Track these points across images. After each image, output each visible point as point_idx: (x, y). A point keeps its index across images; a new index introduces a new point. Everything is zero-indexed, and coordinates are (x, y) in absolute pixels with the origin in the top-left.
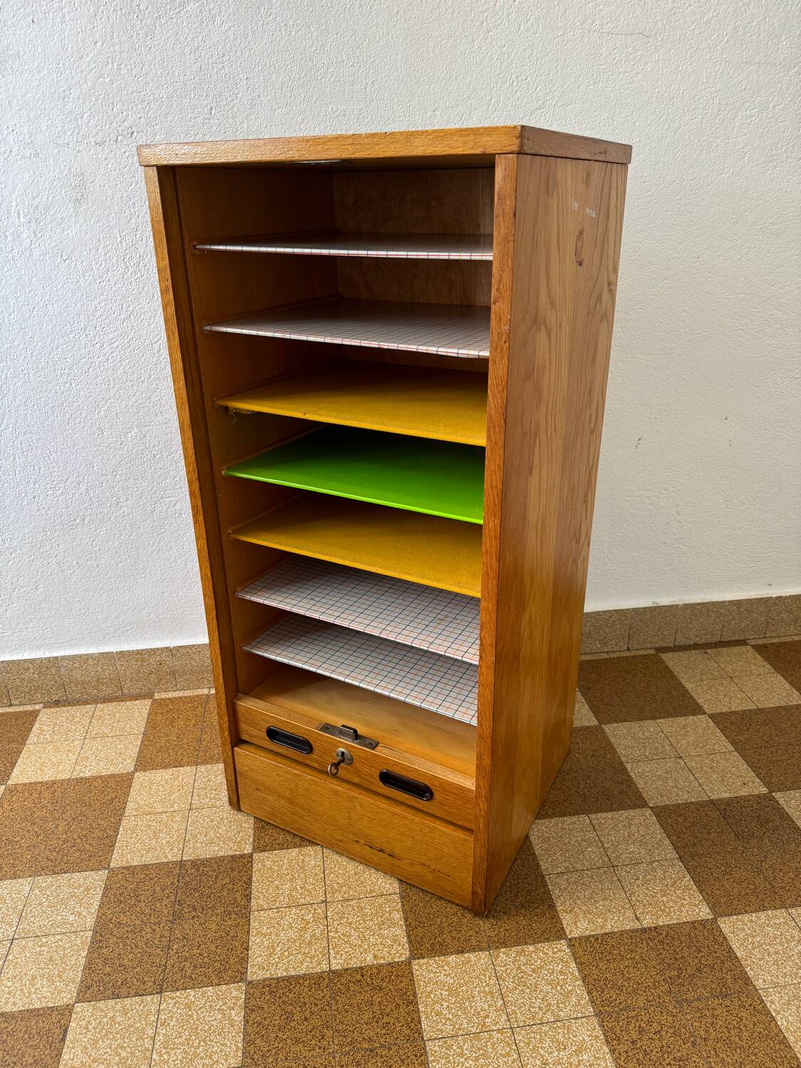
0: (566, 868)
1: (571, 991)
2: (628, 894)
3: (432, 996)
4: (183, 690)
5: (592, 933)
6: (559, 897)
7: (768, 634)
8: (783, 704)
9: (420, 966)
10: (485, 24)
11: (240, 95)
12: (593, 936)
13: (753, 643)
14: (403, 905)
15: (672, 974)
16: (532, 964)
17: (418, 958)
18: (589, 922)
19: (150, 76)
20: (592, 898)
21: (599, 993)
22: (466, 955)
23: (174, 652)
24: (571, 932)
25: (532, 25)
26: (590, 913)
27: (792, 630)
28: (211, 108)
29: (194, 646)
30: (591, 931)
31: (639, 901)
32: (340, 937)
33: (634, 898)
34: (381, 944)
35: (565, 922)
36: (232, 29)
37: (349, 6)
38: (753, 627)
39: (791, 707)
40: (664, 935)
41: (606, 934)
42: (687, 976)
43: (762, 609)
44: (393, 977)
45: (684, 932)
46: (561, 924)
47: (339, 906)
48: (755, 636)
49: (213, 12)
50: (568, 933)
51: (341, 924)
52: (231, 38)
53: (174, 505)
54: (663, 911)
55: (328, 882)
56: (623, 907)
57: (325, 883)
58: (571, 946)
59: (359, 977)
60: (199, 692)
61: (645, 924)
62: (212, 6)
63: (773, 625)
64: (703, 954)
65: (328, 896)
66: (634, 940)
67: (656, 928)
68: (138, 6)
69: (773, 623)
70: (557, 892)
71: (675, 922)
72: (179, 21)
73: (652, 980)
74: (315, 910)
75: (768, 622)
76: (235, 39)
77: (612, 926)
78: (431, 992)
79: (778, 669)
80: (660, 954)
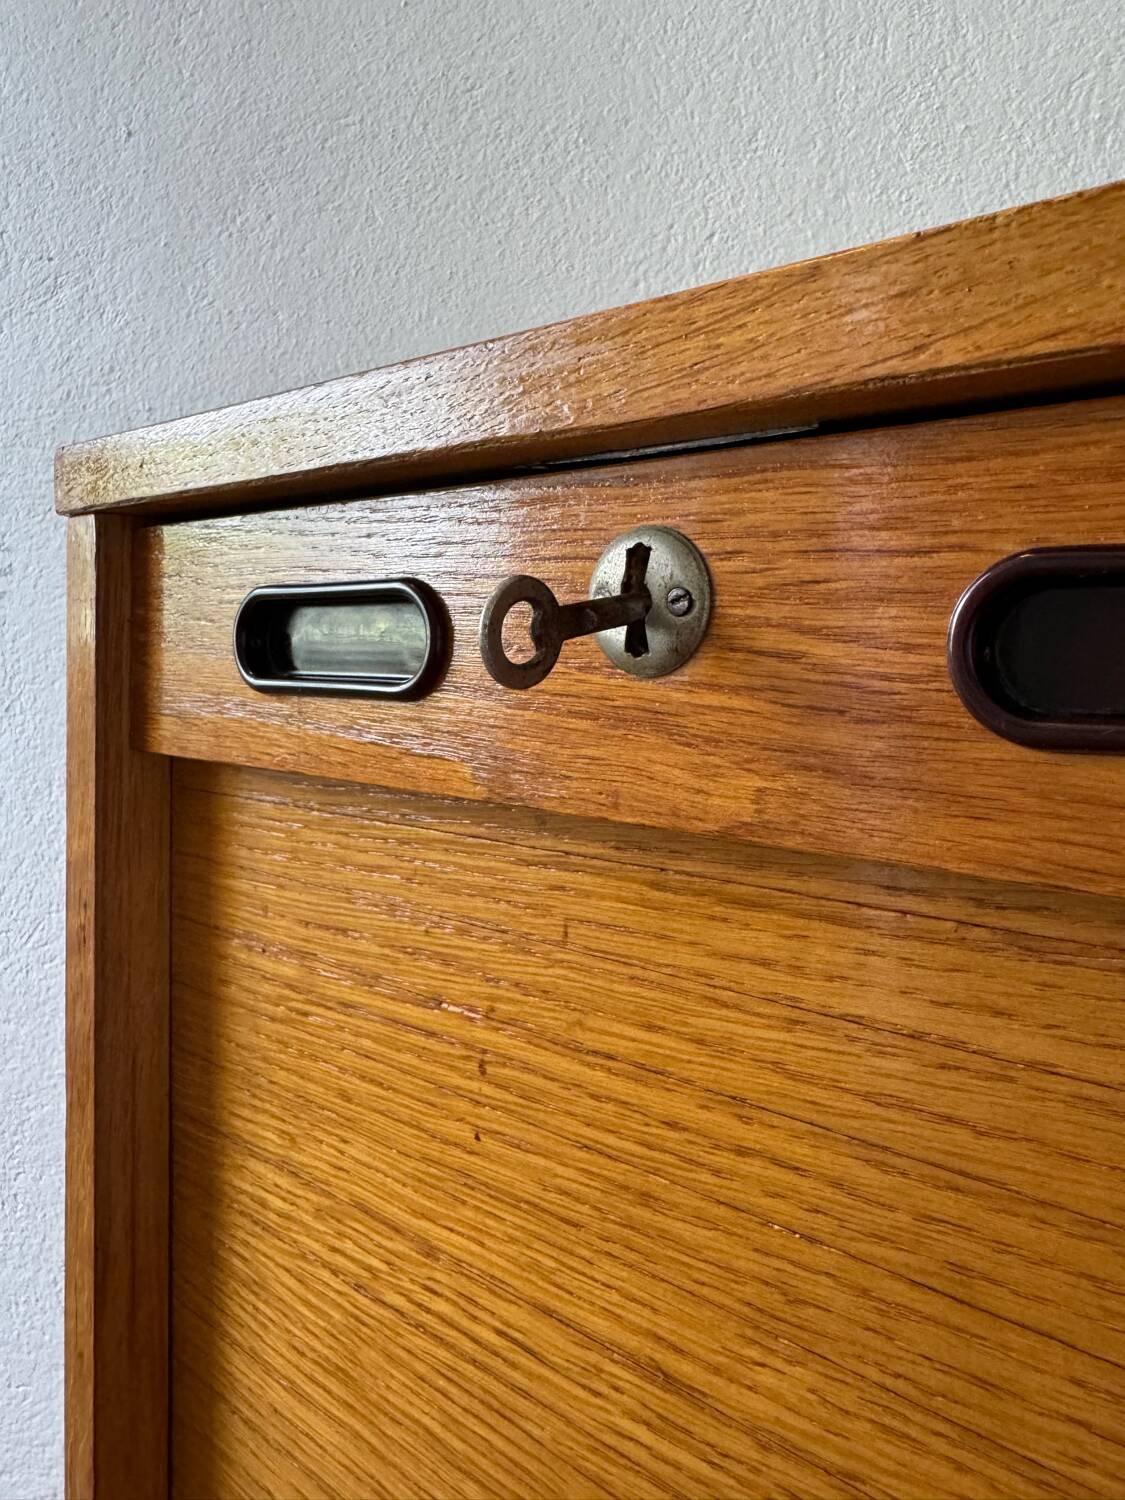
10: (642, 285)
36: (133, 325)
37: (353, 273)
49: (102, 299)
52: (128, 340)
62: (102, 288)
72: (42, 317)
76: (134, 343)
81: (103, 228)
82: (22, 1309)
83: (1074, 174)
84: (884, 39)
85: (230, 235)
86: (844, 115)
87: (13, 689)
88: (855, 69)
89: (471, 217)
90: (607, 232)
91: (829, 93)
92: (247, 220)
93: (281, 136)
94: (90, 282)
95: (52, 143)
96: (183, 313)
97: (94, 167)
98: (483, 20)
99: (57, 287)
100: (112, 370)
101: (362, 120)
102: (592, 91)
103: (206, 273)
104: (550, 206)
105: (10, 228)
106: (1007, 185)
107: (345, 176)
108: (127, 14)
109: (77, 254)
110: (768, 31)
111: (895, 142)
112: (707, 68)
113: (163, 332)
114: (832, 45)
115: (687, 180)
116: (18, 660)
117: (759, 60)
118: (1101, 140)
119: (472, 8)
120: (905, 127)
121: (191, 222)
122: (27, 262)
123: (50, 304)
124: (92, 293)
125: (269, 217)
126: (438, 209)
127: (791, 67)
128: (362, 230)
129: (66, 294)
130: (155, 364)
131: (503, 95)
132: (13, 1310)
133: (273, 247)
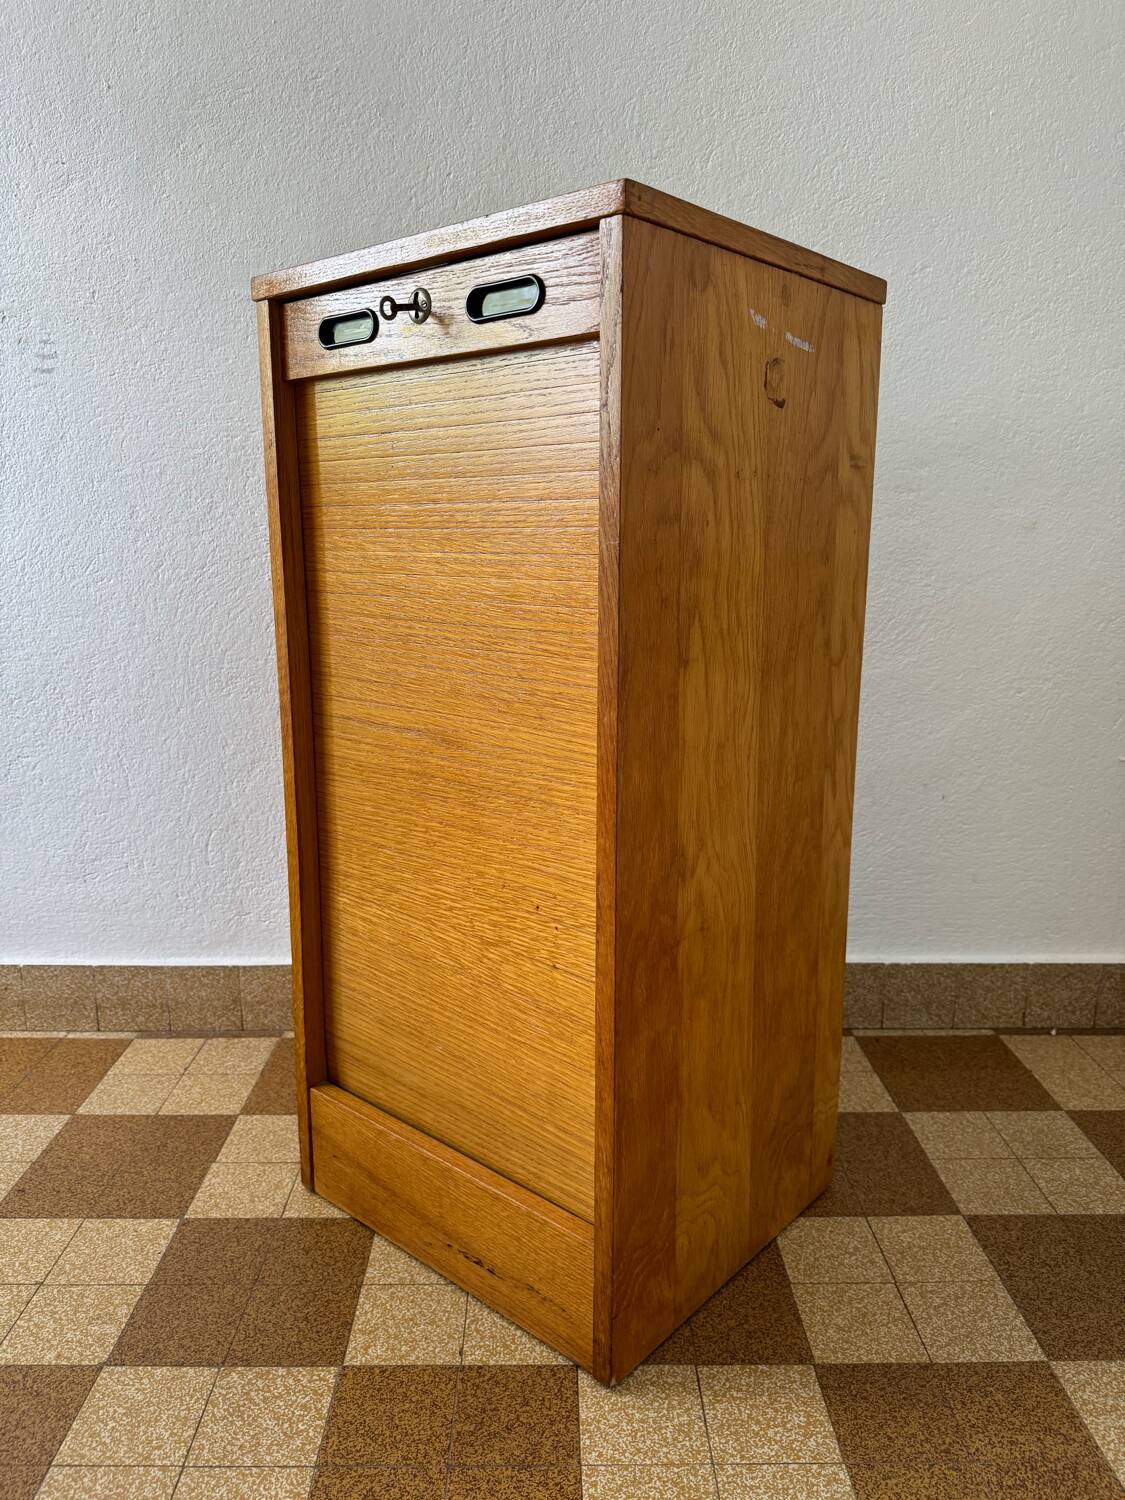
0: (401, 1279)
1: (301, 1431)
2: (468, 1322)
3: (101, 1412)
4: (34, 1030)
5: (383, 1363)
6: (366, 1313)
7: (887, 1024)
8: (859, 1109)
9: (111, 1374)
10: (413, 200)
11: (126, 279)
12: (381, 1367)
13: (861, 1033)
14: (141, 1300)
15: (466, 1428)
16: (270, 1391)
17: (116, 1365)
18: (387, 1349)
19: (27, 256)
20: (411, 1320)
21: (341, 1439)
22: (184, 1369)
23: (24, 973)
24: (353, 1358)
25: (472, 200)
26: (396, 1338)
27: (924, 1020)
28: (94, 292)
29: (50, 966)
30: (384, 1360)
31: (477, 1331)
32: (28, 1327)
33: (473, 1327)
34: (78, 1342)
35: (352, 1345)
36: (121, 207)
37: (253, 183)
38: (861, 1009)
39: (868, 1115)
40: (486, 1378)
41: (403, 1366)
42: (486, 1434)
43: (870, 982)
44: (64, 1384)
45: (519, 1378)
46: (346, 1347)
47: (55, 1291)
48: (866, 1025)
49: (100, 190)
50: (347, 1358)
51: (43, 1312)
52: (119, 216)
53: (34, 768)
54: (506, 1346)
55: (61, 1261)
56: (450, 1336)
57: (57, 1262)
58: (342, 1375)
59: (19, 1377)
60: (55, 1035)
61: (468, 1360)
62: (98, 184)
63: (893, 1010)
64: (528, 1408)
65: (49, 1277)
66: (437, 1379)
67: (480, 1367)
68: (18, 185)
69: (892, 1006)
70: (367, 1307)
71: (514, 1363)
73: (429, 1433)
74: (21, 1291)
75: (883, 1004)
77: (418, 1358)
78: (102, 1408)
79: (879, 1068)
80: (466, 1401)
81: (96, 146)
82: (100, 772)
83: (626, 153)
84: (535, 69)
85: (177, 155)
86: (515, 111)
87: (64, 426)
88: (520, 86)
89: (319, 154)
90: (394, 169)
91: (507, 98)
92: (187, 146)
93: (204, 96)
94: (90, 179)
95: (58, 89)
96: (151, 203)
97: (88, 106)
98: (320, 36)
99: (69, 181)
100: (110, 234)
101: (253, 91)
102: (383, 86)
103: (163, 179)
104: (363, 151)
105: (34, 142)
106: (595, 156)
107: (244, 125)
108: (101, 9)
109: (81, 161)
110: (476, 59)
111: (541, 128)
112: (444, 77)
113: (140, 213)
114: (509, 71)
115: (436, 142)
116: (66, 409)
117: (472, 75)
118: (639, 135)
119: (314, 29)
120: (546, 120)
121: (152, 145)
122: (48, 164)
123: (65, 192)
124: (93, 186)
125: (200, 146)
126: (300, 148)
127: (488, 82)
128: (257, 157)
129: (76, 185)
130: (137, 232)
131: (333, 82)
132: (94, 772)
133: (204, 164)
